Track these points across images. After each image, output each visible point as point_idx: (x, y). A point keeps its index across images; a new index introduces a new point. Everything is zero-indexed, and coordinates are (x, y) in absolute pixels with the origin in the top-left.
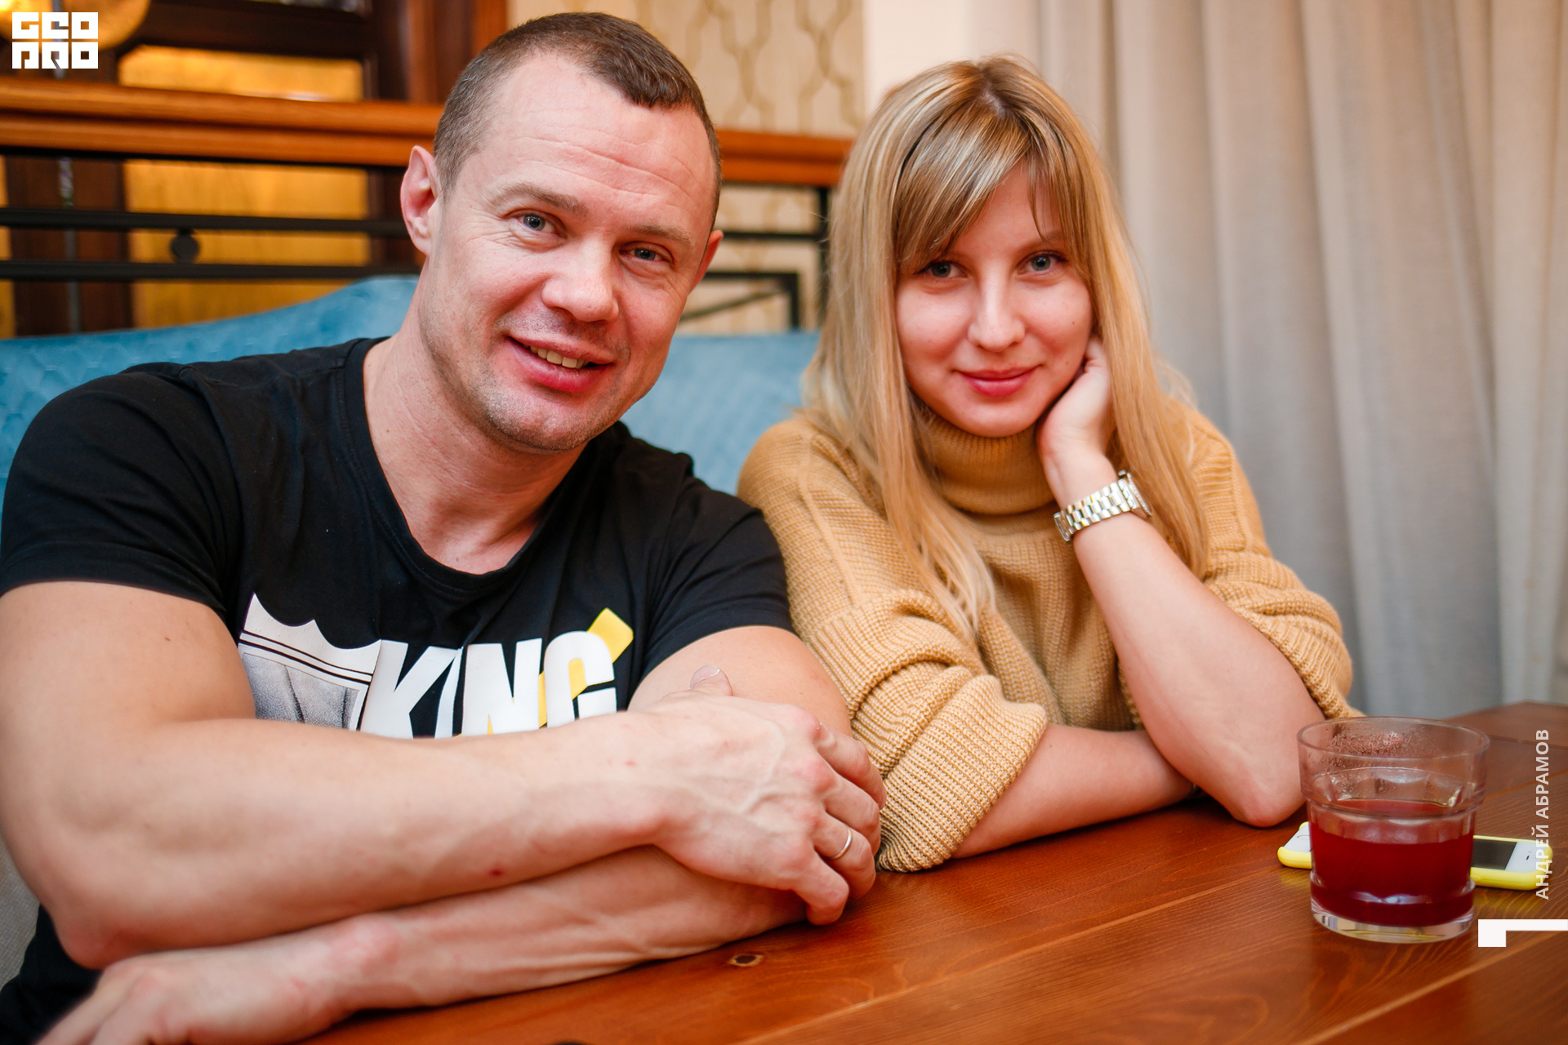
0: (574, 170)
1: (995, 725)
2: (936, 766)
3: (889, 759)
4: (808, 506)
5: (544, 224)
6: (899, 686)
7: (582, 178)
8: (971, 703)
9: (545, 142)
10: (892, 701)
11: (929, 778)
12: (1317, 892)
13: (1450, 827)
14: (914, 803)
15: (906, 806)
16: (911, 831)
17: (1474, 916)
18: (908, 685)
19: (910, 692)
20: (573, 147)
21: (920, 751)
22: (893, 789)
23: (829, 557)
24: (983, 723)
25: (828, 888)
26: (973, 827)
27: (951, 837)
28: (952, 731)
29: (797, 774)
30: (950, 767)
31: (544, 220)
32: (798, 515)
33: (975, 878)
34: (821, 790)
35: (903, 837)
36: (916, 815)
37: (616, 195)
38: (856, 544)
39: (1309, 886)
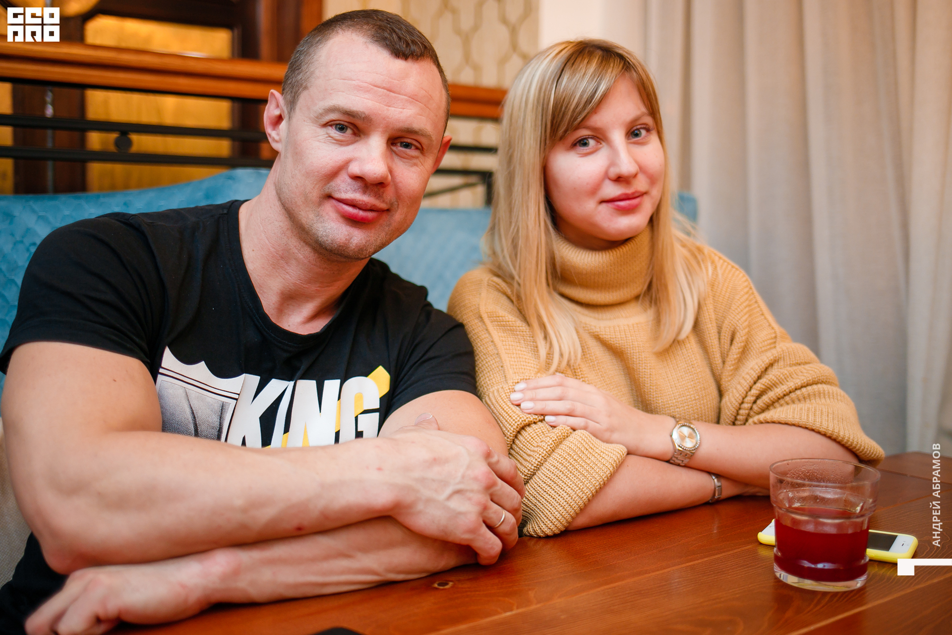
0: (363, 97)
1: (594, 453)
2: (557, 476)
3: (529, 473)
4: (485, 321)
5: (347, 129)
6: (537, 429)
7: (368, 100)
8: (580, 440)
9: (345, 81)
10: (532, 438)
11: (552, 483)
12: (777, 559)
13: (855, 525)
14: (544, 498)
15: (539, 500)
16: (542, 514)
17: (868, 577)
18: (542, 428)
19: (543, 432)
20: (362, 83)
21: (548, 467)
22: (532, 489)
23: (496, 352)
24: (586, 453)
25: (491, 545)
26: (578, 512)
27: (565, 518)
28: (567, 456)
29: (475, 479)
30: (565, 477)
31: (347, 127)
32: (479, 326)
33: (579, 543)
34: (489, 488)
35: (538, 517)
36: (545, 505)
37: (388, 110)
38: (513, 343)
39: (773, 556)
